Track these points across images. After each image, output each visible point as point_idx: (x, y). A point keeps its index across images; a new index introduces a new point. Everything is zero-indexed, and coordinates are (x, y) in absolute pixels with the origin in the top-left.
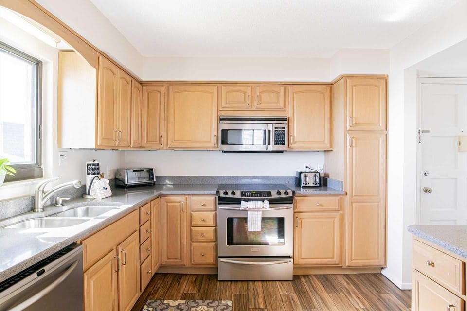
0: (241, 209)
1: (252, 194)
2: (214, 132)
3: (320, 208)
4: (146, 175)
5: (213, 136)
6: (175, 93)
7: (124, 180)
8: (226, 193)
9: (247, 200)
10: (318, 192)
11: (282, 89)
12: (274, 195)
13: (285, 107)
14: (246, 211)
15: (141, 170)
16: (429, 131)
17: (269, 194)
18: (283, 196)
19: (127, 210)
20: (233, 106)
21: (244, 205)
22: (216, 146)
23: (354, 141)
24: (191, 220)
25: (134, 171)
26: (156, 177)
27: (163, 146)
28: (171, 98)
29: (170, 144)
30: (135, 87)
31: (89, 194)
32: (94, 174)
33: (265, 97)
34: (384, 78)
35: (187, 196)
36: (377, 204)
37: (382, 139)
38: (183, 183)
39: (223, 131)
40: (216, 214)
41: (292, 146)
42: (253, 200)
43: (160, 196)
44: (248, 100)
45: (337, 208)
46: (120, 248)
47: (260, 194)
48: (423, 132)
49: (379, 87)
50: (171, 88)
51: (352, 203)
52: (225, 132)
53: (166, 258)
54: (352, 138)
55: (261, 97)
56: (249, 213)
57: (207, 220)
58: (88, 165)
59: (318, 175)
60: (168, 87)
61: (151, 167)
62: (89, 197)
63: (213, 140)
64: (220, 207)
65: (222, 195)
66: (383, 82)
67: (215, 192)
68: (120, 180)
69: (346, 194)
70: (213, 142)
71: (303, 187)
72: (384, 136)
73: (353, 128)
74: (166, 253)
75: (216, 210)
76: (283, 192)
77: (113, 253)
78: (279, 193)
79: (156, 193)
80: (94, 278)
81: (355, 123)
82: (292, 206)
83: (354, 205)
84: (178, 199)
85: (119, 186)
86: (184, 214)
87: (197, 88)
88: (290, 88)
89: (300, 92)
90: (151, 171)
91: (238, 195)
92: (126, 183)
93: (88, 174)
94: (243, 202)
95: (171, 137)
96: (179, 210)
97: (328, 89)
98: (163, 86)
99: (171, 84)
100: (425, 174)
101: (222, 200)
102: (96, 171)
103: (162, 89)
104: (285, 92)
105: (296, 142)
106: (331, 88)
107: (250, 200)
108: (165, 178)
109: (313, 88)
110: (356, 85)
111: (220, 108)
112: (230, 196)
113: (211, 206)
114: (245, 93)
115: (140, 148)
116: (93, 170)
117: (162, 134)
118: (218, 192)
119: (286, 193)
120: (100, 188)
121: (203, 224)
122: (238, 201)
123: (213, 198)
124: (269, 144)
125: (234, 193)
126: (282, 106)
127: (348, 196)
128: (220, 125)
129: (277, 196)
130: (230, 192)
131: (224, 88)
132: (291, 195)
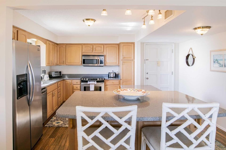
0: (88, 84)
1: (91, 79)
2: (81, 60)
3: (113, 84)
4: (58, 73)
5: (80, 61)
6: (68, 47)
7: (52, 75)
8: (83, 79)
9: (90, 81)
10: (115, 79)
11: (103, 46)
12: (98, 80)
13: (104, 51)
14: (89, 84)
15: (57, 72)
16: (148, 60)
17: (97, 79)
18: (101, 80)
19: (55, 83)
20: (86, 51)
21: (89, 83)
22: (81, 64)
23: (124, 63)
24: (73, 87)
25: (55, 72)
26: (62, 74)
27: (64, 64)
28: (67, 49)
29: (67, 64)
30: (56, 46)
31: (43, 79)
32: (44, 73)
33: (97, 49)
34: (133, 43)
35: (72, 80)
36: (131, 83)
37: (132, 63)
38: (71, 76)
39: (83, 59)
40: (81, 85)
41: (106, 64)
42: (92, 81)
43: (64, 80)
44: (91, 49)
45: (118, 84)
46: (53, 92)
47: (94, 79)
48: (146, 60)
49: (131, 46)
50: (67, 45)
51: (123, 82)
52: (84, 60)
53: (65, 99)
54: (123, 62)
55: (96, 49)
56: (90, 85)
57: (78, 87)
58: (43, 71)
59: (115, 74)
60: (66, 46)
61: (60, 71)
62: (43, 80)
63: (80, 62)
64: (82, 83)
65: (82, 80)
66: (133, 44)
67: (80, 79)
68: (51, 75)
69: (121, 79)
70: (80, 63)
71: (110, 77)
72: (133, 61)
73: (123, 59)
74: (65, 97)
75: (81, 84)
76: (101, 79)
77: (52, 92)
78: (100, 79)
79: (62, 79)
80: (49, 96)
81: (124, 58)
82: (104, 83)
83: (124, 83)
84: (69, 81)
85: (51, 77)
86: (71, 85)
87: (75, 46)
88: (105, 46)
89: (108, 47)
90: (60, 72)
91: (87, 80)
92: (53, 76)
93: (43, 73)
94: (88, 82)
95: (67, 61)
96: (69, 84)
97: (118, 46)
98: (64, 45)
99: (67, 44)
100: (147, 74)
101: (82, 81)
102: (45, 72)
103: (64, 46)
104: (104, 47)
105: (107, 63)
106: (119, 45)
107: (91, 81)
108: (65, 75)
109: (113, 45)
110: (124, 46)
111: (83, 52)
112: (85, 80)
113: (79, 83)
114: (90, 47)
115: (57, 65)
116: (44, 72)
117: (64, 60)
118: (81, 79)
119: (102, 79)
120: (46, 77)
121: (77, 88)
122: (87, 82)
123: (80, 80)
124: (98, 63)
125: (86, 79)
126: (103, 51)
127: (122, 80)
128: (82, 58)
129: (99, 80)
130: (85, 79)
131: (84, 46)
132: (103, 80)
